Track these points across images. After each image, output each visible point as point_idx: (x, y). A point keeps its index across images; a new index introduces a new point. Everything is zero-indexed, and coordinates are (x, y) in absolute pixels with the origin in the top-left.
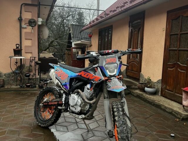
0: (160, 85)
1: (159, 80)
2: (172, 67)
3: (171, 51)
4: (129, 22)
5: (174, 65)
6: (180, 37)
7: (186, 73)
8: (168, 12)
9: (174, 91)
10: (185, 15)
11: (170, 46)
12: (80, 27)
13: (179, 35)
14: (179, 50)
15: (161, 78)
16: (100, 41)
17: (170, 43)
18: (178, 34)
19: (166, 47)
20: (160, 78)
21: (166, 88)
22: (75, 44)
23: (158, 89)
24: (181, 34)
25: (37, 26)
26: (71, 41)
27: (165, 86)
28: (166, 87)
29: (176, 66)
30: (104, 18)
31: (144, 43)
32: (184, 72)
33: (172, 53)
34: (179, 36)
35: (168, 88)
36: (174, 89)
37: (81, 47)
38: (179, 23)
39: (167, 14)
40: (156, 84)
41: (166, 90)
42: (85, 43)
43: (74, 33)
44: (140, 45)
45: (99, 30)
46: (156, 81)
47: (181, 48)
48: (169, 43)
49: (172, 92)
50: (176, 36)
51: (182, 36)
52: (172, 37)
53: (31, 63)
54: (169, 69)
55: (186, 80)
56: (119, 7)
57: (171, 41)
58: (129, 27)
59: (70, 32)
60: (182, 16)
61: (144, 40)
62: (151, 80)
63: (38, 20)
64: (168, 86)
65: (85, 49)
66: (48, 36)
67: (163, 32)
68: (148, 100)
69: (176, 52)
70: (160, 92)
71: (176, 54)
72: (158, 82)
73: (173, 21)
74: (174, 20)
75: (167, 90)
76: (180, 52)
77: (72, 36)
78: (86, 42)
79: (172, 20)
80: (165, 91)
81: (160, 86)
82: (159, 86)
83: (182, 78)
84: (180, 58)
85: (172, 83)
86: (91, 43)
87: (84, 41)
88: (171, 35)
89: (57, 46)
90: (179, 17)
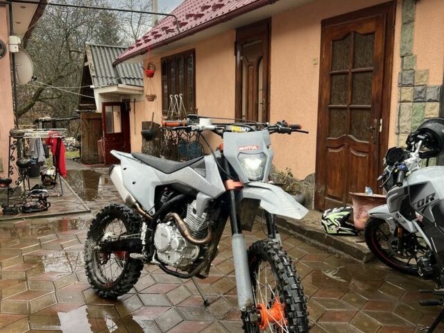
0: (313, 187)
1: (311, 175)
2: (337, 145)
3: (333, 112)
4: (236, 43)
5: (341, 143)
6: (353, 78)
7: (367, 158)
8: (325, 24)
9: (344, 199)
10: (361, 31)
11: (331, 99)
12: (110, 50)
13: (350, 73)
14: (351, 109)
15: (314, 172)
16: (166, 87)
17: (331, 92)
18: (347, 73)
19: (323, 101)
20: (312, 170)
21: (325, 193)
22: (102, 95)
23: (308, 195)
24: (353, 73)
25: (8, 54)
26: (91, 87)
27: (323, 188)
28: (326, 189)
29: (346, 144)
30: (174, 34)
31: (271, 92)
32: (364, 156)
33: (335, 115)
34: (350, 77)
35: (330, 191)
36: (344, 195)
37: (116, 101)
38: (348, 47)
39: (322, 26)
40: (303, 185)
41: (326, 198)
42: (129, 92)
43: (97, 67)
44: (263, 97)
45: (161, 59)
46: (303, 179)
47: (355, 104)
48: (329, 94)
49: (340, 200)
50: (343, 76)
51: (357, 76)
52: (336, 79)
53: (12, 151)
54: (330, 150)
55: (369, 172)
56: (207, 7)
57: (334, 88)
58: (236, 55)
59: (86, 64)
60: (355, 32)
61: (271, 85)
62: (292, 176)
63: (8, 41)
64: (331, 188)
65: (129, 106)
66: (33, 77)
67: (314, 67)
68: (290, 222)
69: (344, 113)
70: (313, 202)
71: (344, 118)
72: (308, 179)
73: (335, 43)
74: (338, 40)
75: (329, 196)
76: (353, 112)
77: (93, 74)
78: (131, 90)
79: (333, 41)
80: (325, 200)
81: (312, 189)
82: (310, 188)
83: (360, 169)
84: (353, 127)
85: (338, 180)
86: (143, 91)
87: (124, 87)
88: (332, 75)
89: (52, 98)
90: (350, 34)
